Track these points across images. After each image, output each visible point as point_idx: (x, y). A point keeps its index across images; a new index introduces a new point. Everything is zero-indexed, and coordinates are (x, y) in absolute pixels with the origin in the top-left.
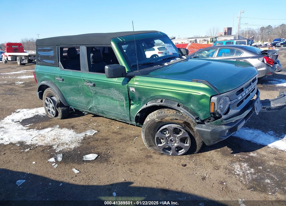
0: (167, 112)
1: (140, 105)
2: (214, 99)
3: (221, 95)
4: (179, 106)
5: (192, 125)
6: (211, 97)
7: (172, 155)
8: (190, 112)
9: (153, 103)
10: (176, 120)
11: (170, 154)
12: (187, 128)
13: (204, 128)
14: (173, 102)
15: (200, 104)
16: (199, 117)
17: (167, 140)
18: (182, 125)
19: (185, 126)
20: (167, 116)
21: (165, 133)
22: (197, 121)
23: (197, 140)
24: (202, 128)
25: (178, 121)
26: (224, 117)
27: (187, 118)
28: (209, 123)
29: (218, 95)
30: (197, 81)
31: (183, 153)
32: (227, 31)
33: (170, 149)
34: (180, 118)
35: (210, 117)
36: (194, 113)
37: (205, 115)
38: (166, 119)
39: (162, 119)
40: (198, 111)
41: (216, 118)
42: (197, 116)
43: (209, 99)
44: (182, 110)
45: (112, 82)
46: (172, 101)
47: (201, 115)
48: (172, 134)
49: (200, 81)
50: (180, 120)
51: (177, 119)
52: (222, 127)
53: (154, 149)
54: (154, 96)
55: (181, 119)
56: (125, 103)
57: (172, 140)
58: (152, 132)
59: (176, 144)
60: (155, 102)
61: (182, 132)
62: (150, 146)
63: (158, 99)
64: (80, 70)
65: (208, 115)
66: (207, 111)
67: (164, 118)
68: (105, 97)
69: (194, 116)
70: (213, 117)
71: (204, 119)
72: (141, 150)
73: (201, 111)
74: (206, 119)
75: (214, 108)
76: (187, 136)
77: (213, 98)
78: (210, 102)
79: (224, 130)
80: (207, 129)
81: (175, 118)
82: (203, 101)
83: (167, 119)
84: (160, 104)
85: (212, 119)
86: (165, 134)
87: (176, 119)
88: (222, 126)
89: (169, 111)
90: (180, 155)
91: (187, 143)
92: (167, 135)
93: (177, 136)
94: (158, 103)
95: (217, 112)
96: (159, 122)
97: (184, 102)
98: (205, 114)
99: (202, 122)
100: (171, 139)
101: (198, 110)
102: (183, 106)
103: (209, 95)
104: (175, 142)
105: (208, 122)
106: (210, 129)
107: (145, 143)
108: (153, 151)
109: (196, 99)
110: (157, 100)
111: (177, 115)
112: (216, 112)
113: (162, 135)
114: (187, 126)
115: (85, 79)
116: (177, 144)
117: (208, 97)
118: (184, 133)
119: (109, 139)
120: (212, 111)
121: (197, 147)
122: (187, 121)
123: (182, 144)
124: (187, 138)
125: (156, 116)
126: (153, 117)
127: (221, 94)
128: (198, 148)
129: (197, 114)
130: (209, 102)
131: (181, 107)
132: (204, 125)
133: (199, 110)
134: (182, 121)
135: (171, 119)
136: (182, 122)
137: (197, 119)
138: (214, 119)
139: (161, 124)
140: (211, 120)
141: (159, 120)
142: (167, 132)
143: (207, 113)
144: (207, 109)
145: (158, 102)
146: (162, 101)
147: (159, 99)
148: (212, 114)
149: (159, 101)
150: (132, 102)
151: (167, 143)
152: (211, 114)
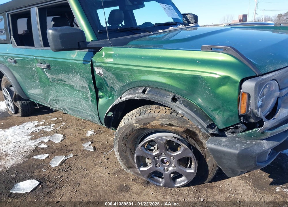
0: (154, 110)
1: (113, 98)
2: (249, 85)
3: (264, 77)
4: (174, 99)
5: (200, 136)
6: (242, 81)
7: (165, 186)
8: (196, 113)
9: (131, 94)
10: (170, 127)
11: (161, 185)
12: (190, 140)
13: (224, 146)
14: (165, 92)
15: (217, 96)
16: (213, 124)
17: (156, 161)
18: (183, 136)
19: (186, 137)
20: (154, 119)
21: (152, 148)
22: (211, 131)
23: (209, 161)
24: (220, 145)
25: (173, 128)
26: (267, 124)
27: (190, 123)
28: (235, 135)
29: (257, 76)
30: (211, 49)
31: (183, 183)
32: (242, 19)
33: (160, 175)
34: (177, 123)
35: (237, 124)
36: (204, 115)
37: (226, 120)
38: (152, 123)
39: (145, 124)
40: (212, 111)
41: (250, 126)
42: (211, 120)
43: (238, 85)
44: (180, 109)
45: (70, 59)
46: (162, 91)
47: (219, 119)
48: (164, 151)
49: (217, 48)
50: (177, 126)
51: (172, 125)
52: (262, 145)
53: (136, 173)
54: (131, 82)
55: (180, 124)
56: (89, 95)
57: (165, 160)
58: (130, 145)
59: (170, 169)
60: (134, 94)
61: (182, 148)
62: (129, 167)
63: (138, 87)
64: (33, 45)
65: (233, 118)
66: (231, 111)
67: (148, 123)
68: (65, 86)
69: (204, 121)
70: (245, 124)
71: (225, 127)
72: (114, 174)
73: (220, 112)
74: (228, 128)
75: (248, 105)
76: (191, 155)
77: (246, 84)
78: (239, 93)
79: (265, 151)
80: (230, 148)
81: (168, 123)
82: (224, 89)
83: (154, 125)
84: (141, 97)
85: (242, 127)
86: (152, 150)
87: (170, 125)
88: (261, 141)
89: (158, 110)
90: (178, 187)
91: (190, 167)
92: (155, 153)
93: (173, 154)
94: (138, 95)
95: (253, 113)
96: (141, 129)
97: (185, 92)
98: (228, 118)
99: (221, 133)
100: (162, 160)
101: (212, 109)
102: (183, 101)
103: (237, 78)
104: (170, 165)
105: (233, 133)
106: (236, 149)
107: (120, 163)
108: (133, 177)
109: (209, 86)
110: (137, 89)
111: (173, 117)
112: (250, 113)
113: (147, 152)
114: (190, 137)
115: (37, 58)
116: (173, 167)
117: (234, 82)
118: (185, 150)
119: (72, 150)
120: (242, 111)
121: (210, 172)
122: (191, 129)
123: (182, 168)
124: (191, 158)
125: (134, 118)
126: (130, 120)
127: (263, 75)
128: (211, 176)
129: (211, 116)
130: (237, 93)
131: (178, 102)
132: (223, 139)
133: (215, 110)
134: (182, 127)
135: (161, 125)
136: (182, 130)
137: (211, 126)
138: (245, 127)
139: (145, 133)
140: (240, 129)
141: (140, 126)
142: (156, 146)
143: (231, 116)
144: (231, 108)
145: (138, 93)
146: (144, 92)
147: (140, 87)
148: (242, 118)
149: (141, 90)
150: (100, 94)
151: (156, 166)
152: (240, 116)
